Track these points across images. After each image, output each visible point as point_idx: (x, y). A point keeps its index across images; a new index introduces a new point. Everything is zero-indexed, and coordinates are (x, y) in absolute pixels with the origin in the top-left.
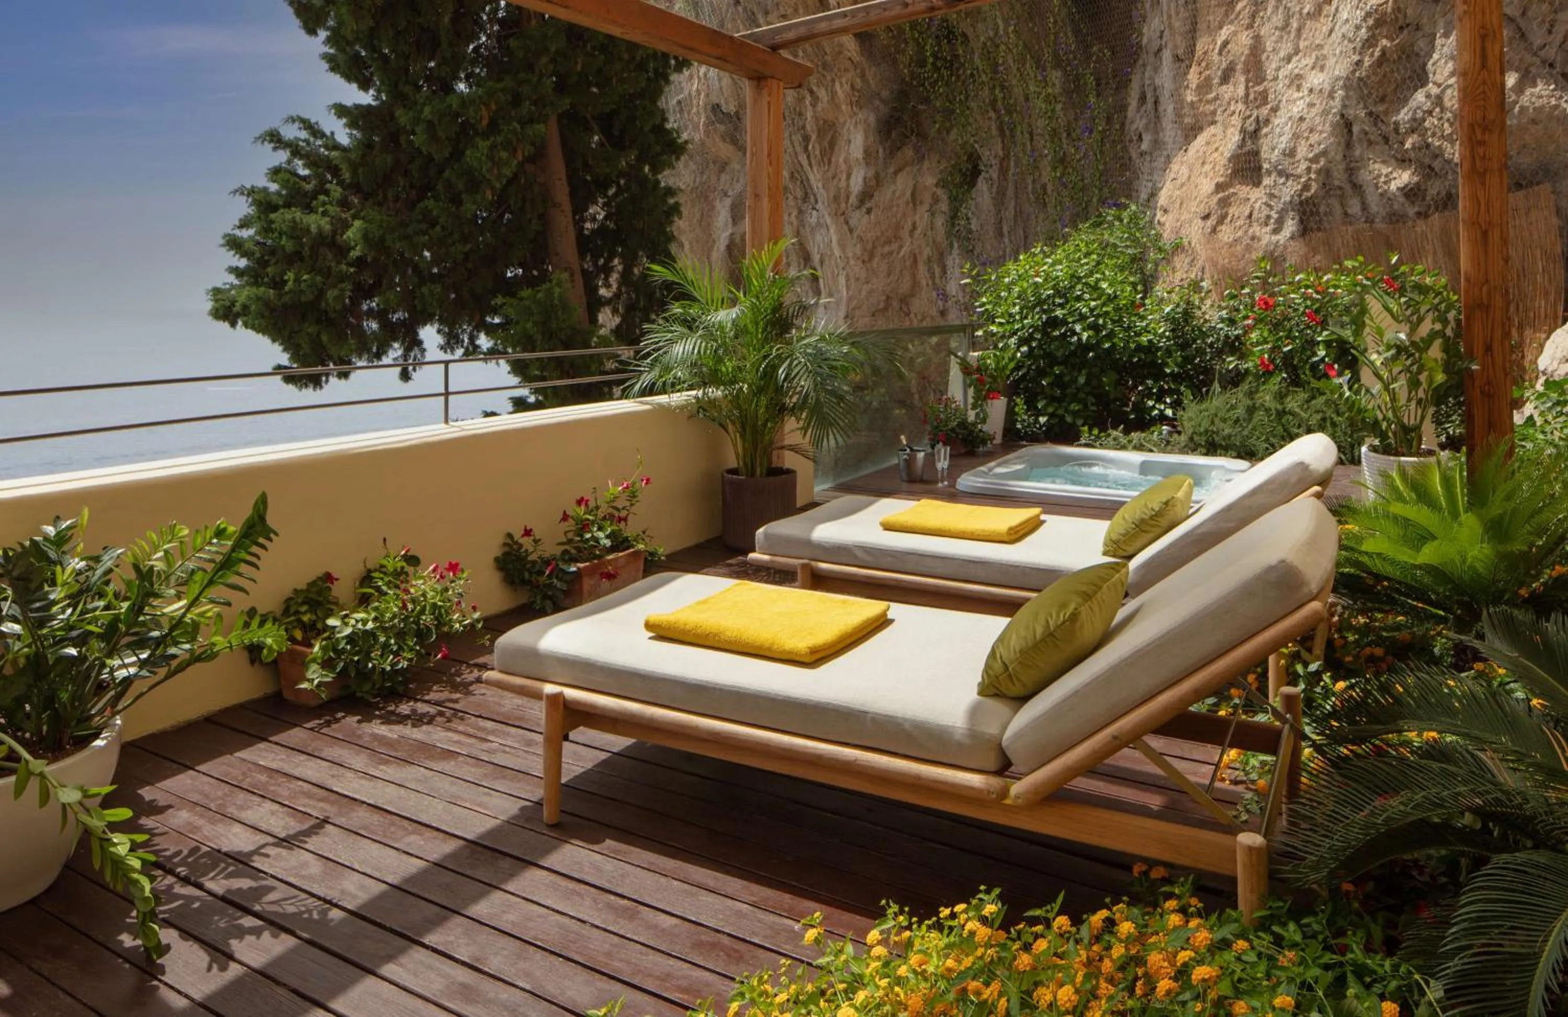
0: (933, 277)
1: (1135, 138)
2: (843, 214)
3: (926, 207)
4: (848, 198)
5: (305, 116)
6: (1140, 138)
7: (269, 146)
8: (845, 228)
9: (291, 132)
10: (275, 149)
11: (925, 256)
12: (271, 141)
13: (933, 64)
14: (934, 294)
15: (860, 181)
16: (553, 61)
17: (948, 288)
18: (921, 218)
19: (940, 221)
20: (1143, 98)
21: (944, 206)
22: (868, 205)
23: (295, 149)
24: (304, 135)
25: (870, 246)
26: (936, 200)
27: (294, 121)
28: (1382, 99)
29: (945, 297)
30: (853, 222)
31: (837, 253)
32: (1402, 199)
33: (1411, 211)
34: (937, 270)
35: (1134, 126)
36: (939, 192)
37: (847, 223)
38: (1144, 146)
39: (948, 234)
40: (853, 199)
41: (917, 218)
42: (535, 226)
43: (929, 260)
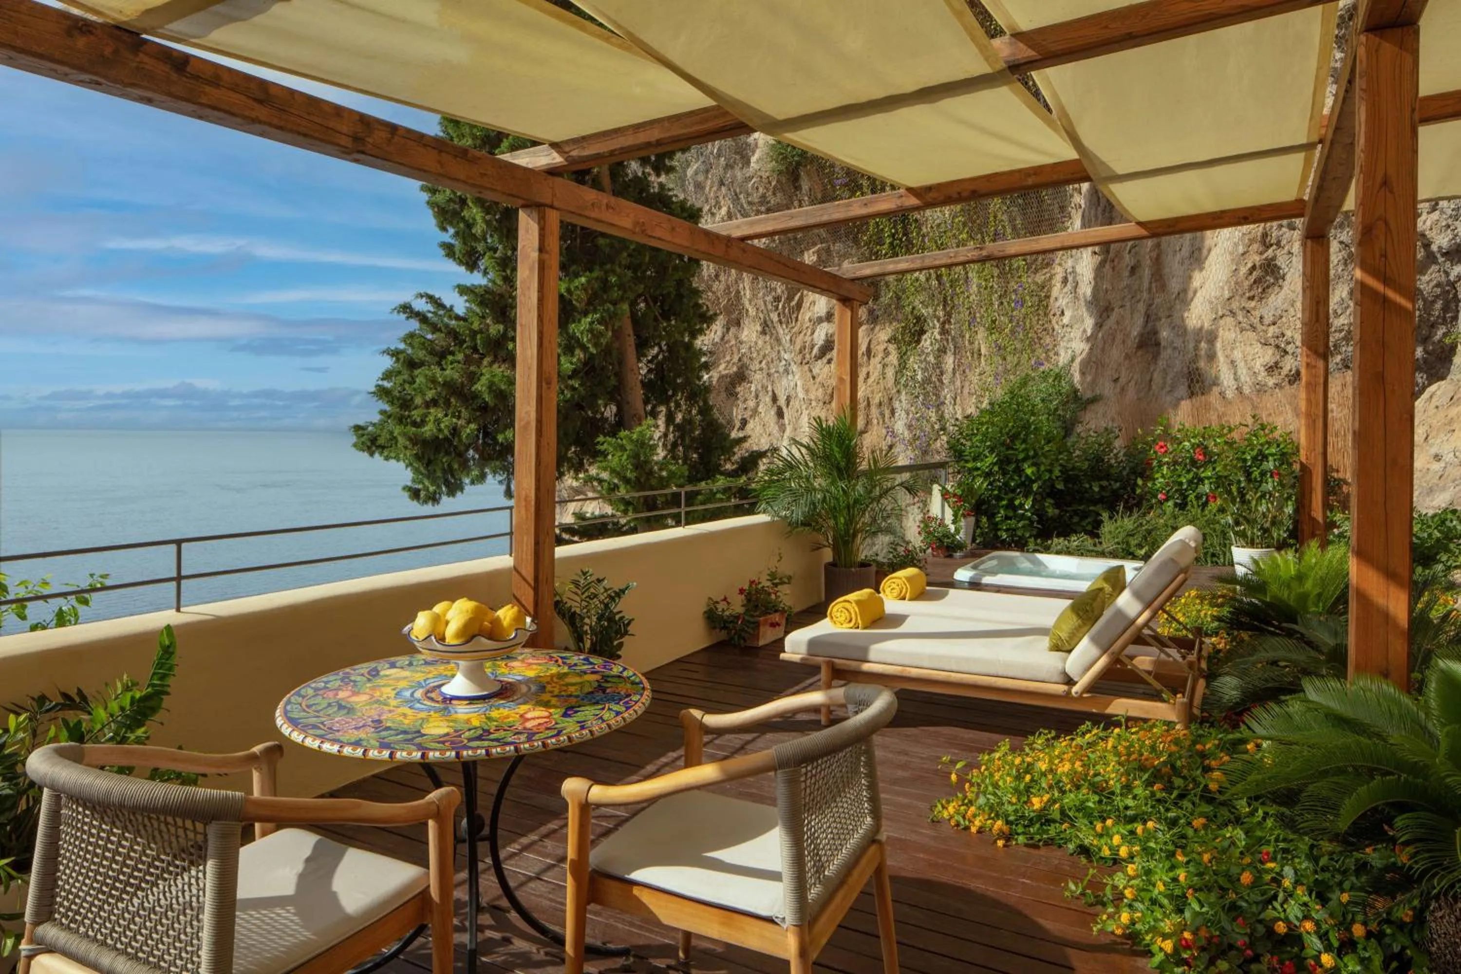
0: (883, 415)
1: (1058, 313)
2: (808, 363)
3: (878, 358)
4: (812, 349)
5: (431, 292)
6: (1063, 313)
7: (403, 316)
8: (809, 374)
9: (421, 305)
10: (408, 318)
11: (877, 401)
12: (404, 313)
13: (891, 244)
14: (884, 431)
15: (823, 337)
16: (630, 255)
17: (896, 427)
18: (875, 368)
19: (890, 373)
20: (1065, 281)
21: (893, 358)
22: (828, 356)
23: (422, 318)
24: (430, 307)
25: (829, 391)
26: (886, 353)
27: (422, 296)
28: (1251, 298)
29: (894, 435)
30: (816, 371)
31: (801, 395)
32: (1264, 374)
33: (1271, 382)
34: (887, 413)
35: (1058, 304)
36: (892, 348)
37: (811, 371)
38: (1066, 320)
39: (897, 382)
40: (815, 350)
41: (871, 368)
42: (613, 381)
43: (880, 404)
